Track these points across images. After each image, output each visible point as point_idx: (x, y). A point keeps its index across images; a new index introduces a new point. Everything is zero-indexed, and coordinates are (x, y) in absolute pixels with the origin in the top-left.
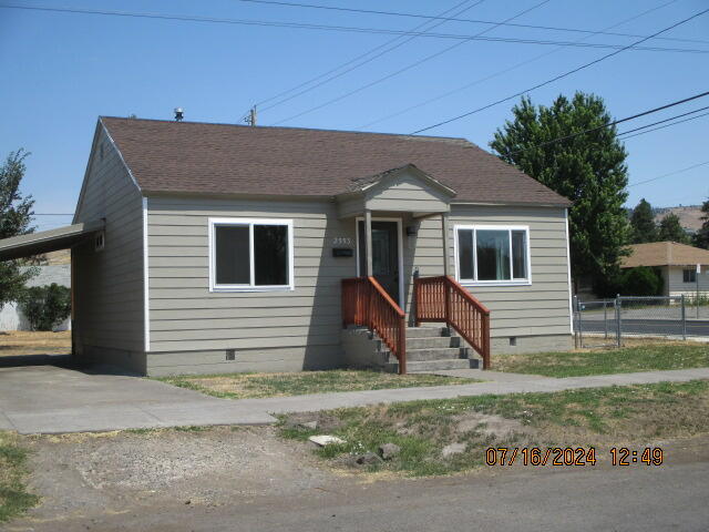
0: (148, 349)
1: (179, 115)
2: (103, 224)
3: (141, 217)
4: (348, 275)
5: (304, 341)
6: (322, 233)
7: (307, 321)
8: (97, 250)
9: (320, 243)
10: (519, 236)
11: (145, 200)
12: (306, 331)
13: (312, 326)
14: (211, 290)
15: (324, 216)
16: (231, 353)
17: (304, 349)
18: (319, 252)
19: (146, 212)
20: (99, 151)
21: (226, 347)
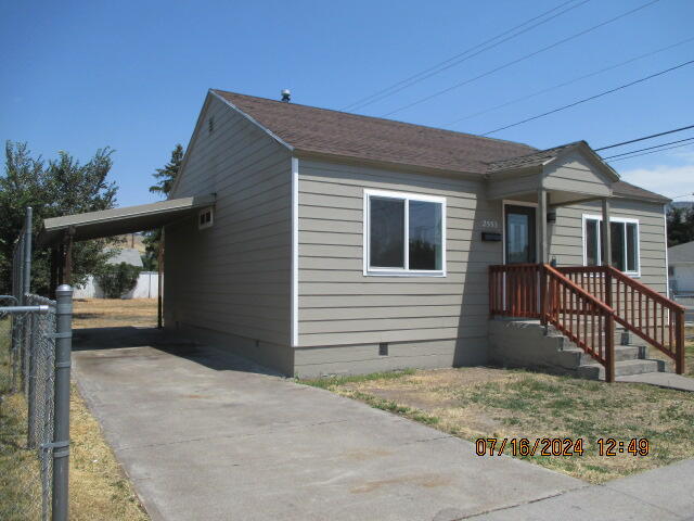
0: (296, 343)
1: (286, 97)
2: (212, 199)
3: (290, 183)
4: (494, 261)
5: (454, 333)
6: (472, 215)
7: (457, 311)
8: (201, 227)
9: (470, 225)
10: (631, 227)
11: (295, 162)
12: (456, 322)
13: (462, 317)
14: (365, 273)
15: (474, 196)
16: (383, 348)
17: (454, 342)
18: (469, 235)
19: (296, 176)
20: (206, 126)
21: (379, 341)
